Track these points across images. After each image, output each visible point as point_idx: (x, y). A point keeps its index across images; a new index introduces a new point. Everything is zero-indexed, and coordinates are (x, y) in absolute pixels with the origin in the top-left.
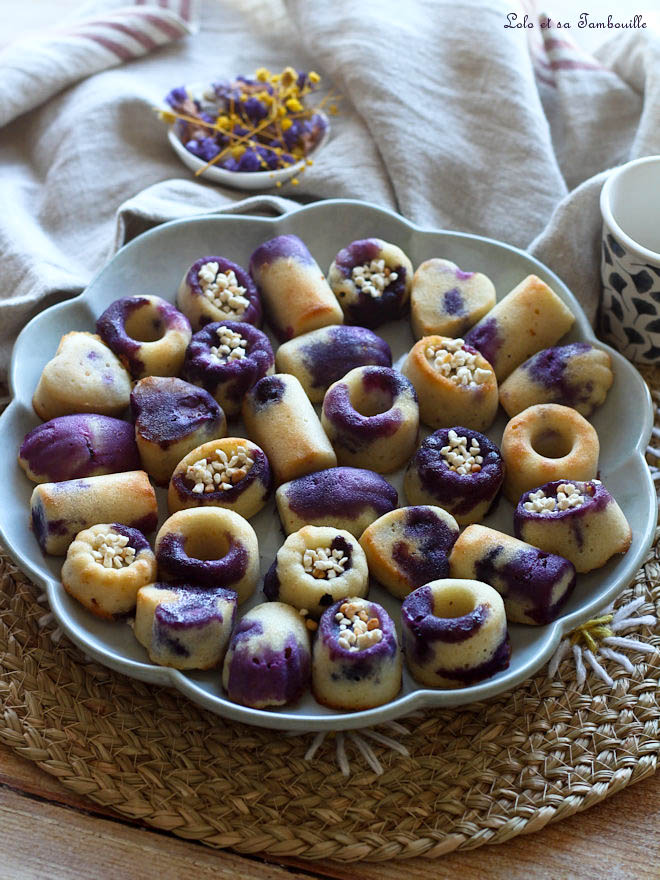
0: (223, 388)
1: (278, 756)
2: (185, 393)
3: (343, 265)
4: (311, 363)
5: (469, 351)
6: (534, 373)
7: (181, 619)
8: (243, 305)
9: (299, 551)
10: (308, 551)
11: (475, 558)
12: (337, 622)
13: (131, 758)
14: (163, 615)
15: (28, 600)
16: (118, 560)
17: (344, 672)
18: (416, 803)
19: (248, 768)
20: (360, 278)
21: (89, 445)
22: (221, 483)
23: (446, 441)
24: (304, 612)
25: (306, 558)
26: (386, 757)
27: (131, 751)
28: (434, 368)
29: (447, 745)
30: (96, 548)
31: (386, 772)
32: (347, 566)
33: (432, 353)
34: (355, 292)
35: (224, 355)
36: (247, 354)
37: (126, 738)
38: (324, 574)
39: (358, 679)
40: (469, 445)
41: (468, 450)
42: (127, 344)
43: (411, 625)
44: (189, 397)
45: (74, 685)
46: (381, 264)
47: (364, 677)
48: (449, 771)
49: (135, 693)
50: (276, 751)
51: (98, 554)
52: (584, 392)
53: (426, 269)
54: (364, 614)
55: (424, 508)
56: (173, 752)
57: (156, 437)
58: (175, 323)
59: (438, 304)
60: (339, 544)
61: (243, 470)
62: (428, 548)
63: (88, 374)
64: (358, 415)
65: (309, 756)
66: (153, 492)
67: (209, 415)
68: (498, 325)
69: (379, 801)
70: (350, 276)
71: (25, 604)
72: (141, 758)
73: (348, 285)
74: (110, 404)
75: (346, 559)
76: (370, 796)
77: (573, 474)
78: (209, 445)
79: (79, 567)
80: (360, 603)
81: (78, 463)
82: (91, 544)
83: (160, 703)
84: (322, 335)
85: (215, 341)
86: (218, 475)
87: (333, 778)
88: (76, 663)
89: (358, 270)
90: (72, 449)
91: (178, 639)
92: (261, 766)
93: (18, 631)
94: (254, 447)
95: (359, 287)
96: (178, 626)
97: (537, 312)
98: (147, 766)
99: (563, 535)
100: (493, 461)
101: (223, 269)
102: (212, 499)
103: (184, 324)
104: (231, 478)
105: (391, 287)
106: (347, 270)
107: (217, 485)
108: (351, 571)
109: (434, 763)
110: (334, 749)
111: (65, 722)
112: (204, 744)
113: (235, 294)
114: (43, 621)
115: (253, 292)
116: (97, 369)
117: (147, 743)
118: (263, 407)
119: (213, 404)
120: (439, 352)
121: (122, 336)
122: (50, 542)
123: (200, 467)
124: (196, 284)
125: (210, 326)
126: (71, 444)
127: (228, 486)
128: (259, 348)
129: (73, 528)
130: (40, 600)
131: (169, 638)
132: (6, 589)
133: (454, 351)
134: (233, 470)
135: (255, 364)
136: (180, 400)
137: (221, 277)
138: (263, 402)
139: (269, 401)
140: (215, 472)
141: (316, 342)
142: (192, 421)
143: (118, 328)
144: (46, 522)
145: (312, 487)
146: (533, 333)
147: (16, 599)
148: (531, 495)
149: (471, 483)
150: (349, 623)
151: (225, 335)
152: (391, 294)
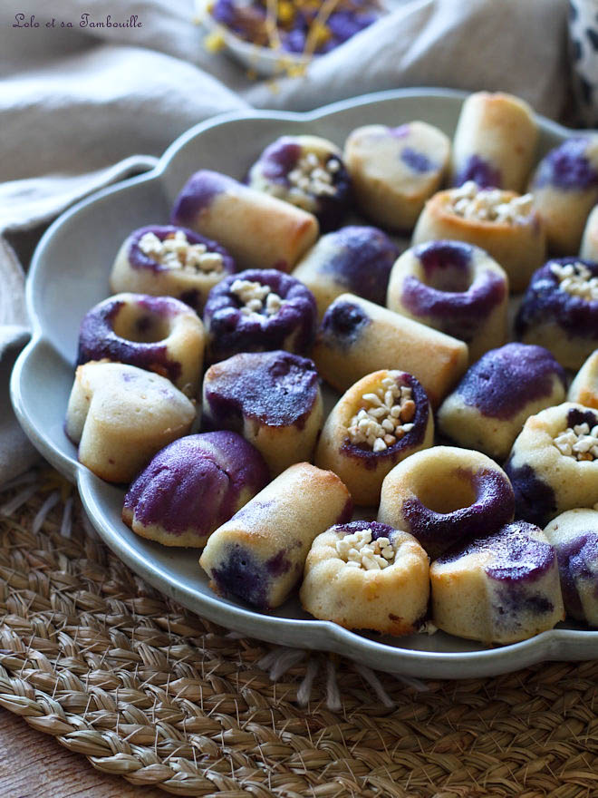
0: (290, 341)
2: (269, 362)
3: (275, 176)
4: (344, 279)
8: (217, 262)
9: (547, 443)
10: (558, 440)
13: (545, 771)
14: (506, 574)
15: (264, 685)
16: (378, 558)
20: (303, 182)
21: (218, 467)
22: (395, 429)
25: (563, 447)
27: (537, 766)
28: (471, 220)
30: (346, 560)
34: (310, 198)
35: (259, 311)
36: (283, 296)
37: (515, 757)
38: (591, 455)
40: (576, 273)
42: (150, 350)
44: (276, 364)
45: (407, 739)
46: (312, 160)
51: (353, 564)
53: (358, 144)
57: (286, 419)
58: (172, 308)
59: (405, 170)
61: (406, 402)
63: (144, 398)
67: (311, 373)
68: (485, 157)
70: (290, 185)
71: (263, 692)
72: (554, 766)
73: (297, 194)
74: (186, 421)
75: (596, 429)
78: (350, 394)
81: (222, 492)
82: (335, 557)
85: (238, 301)
86: (385, 421)
88: (383, 716)
89: (295, 176)
90: (207, 480)
91: (539, 592)
93: (287, 723)
94: (397, 373)
95: (308, 192)
96: (535, 575)
101: (162, 237)
102: (403, 448)
103: (182, 306)
104: (400, 418)
105: (337, 178)
106: (284, 180)
107: (393, 433)
113: (200, 252)
114: (302, 696)
115: (212, 244)
116: (147, 387)
117: (545, 747)
118: (354, 337)
119: (304, 361)
120: (460, 206)
121: (136, 345)
122: (276, 588)
123: (363, 422)
124: (152, 262)
125: (217, 290)
126: (203, 474)
127: (407, 427)
128: (291, 285)
129: (293, 557)
130: (273, 677)
131: (529, 596)
132: (224, 690)
133: (471, 198)
134: (397, 408)
135: (305, 300)
136: (269, 372)
137: (168, 244)
138: (349, 334)
139: (359, 326)
140: (380, 420)
141: (330, 257)
142: (304, 384)
143: (121, 340)
144: (259, 565)
145: (488, 383)
146: (520, 150)
147: (246, 692)
151: (243, 290)
152: (344, 186)
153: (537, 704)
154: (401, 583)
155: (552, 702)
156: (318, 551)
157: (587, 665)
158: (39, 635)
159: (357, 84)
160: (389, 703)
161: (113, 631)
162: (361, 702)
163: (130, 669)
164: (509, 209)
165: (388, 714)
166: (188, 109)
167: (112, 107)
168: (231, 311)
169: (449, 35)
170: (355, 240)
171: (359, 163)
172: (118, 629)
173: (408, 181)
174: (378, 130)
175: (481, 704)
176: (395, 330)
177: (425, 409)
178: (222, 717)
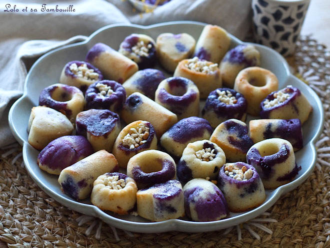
0: (112, 107)
1: (227, 243)
3: (127, 48)
4: (141, 87)
6: (231, 60)
7: (169, 195)
8: (96, 76)
9: (193, 153)
10: (197, 152)
11: (262, 132)
12: (228, 175)
15: (74, 227)
16: (119, 186)
17: (246, 191)
18: (295, 238)
20: (137, 51)
21: (72, 148)
23: (218, 95)
24: (208, 178)
25: (198, 155)
26: (269, 226)
28: (193, 71)
29: (288, 212)
30: (106, 185)
31: (274, 232)
32: (215, 152)
33: (187, 66)
34: (138, 57)
35: (104, 95)
36: (114, 91)
38: (208, 159)
39: (253, 192)
41: (228, 96)
42: (61, 104)
43: (259, 164)
44: (103, 114)
46: (142, 43)
47: (255, 190)
48: (297, 221)
49: (147, 245)
50: (225, 242)
51: (109, 187)
52: (254, 62)
53: (161, 39)
54: (235, 167)
55: (229, 121)
57: (100, 133)
58: (74, 90)
59: (176, 50)
60: (206, 146)
61: (146, 133)
62: (241, 135)
63: (53, 120)
64: (178, 97)
65: (240, 238)
66: (112, 155)
67: (116, 119)
68: (205, 48)
69: (280, 244)
70: (132, 51)
71: (74, 229)
73: (133, 55)
74: (67, 130)
75: (213, 150)
76: (275, 243)
77: (276, 88)
78: (126, 128)
79: (105, 196)
80: (231, 164)
81: (72, 157)
82: (103, 184)
83: (162, 244)
84: (139, 75)
85: (97, 90)
86: (137, 139)
87: (255, 243)
88: (114, 243)
89: (134, 48)
90: (66, 152)
91: (171, 205)
93: (79, 241)
94: (146, 122)
95: (137, 54)
96: (169, 198)
99: (289, 110)
101: (79, 65)
102: (141, 149)
103: (78, 90)
104: (143, 138)
105: (150, 51)
106: (130, 49)
107: (139, 143)
108: (219, 154)
109: (288, 221)
110: (248, 231)
113: (91, 72)
114: (87, 232)
115: (96, 69)
116: (55, 117)
118: (135, 108)
119: (114, 114)
120: (190, 65)
121: (56, 102)
122: (81, 192)
123: (128, 138)
124: (72, 74)
125: (91, 86)
126: (65, 149)
127: (144, 142)
128: (118, 87)
129: (89, 182)
130: (79, 225)
131: (167, 206)
132: (61, 227)
133: (195, 63)
134: (142, 135)
135: (121, 93)
136: (100, 116)
137: (80, 68)
138: (134, 106)
139: (138, 104)
140: (135, 138)
141: (138, 79)
142: (111, 122)
143: (52, 100)
144: (76, 183)
145: (179, 129)
146: (220, 47)
147: (68, 228)
148: (265, 102)
149: (239, 106)
150: (232, 173)
151: (100, 87)
152: (152, 54)
154: (123, 196)
156: (97, 181)
158: (3, 200)
159: (170, 17)
160: (118, 239)
161: (29, 201)
162: (108, 237)
163: (31, 216)
164: (208, 68)
165: (117, 243)
168: (93, 93)
170: (148, 73)
171: (160, 46)
172: (31, 201)
173: (176, 54)
174: (170, 35)
175: (151, 244)
176: (150, 107)
177: (153, 136)
178: (57, 236)
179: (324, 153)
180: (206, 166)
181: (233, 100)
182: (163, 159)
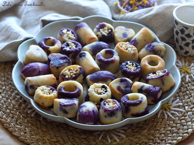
0: (71, 55)
3: (97, 28)
4: (92, 49)
5: (130, 45)
6: (147, 49)
7: (66, 104)
8: (73, 38)
9: (94, 88)
10: (96, 89)
11: (138, 89)
12: (105, 104)
13: (54, 142)
14: (61, 104)
15: (25, 107)
16: (48, 93)
17: (108, 115)
19: (85, 142)
21: (38, 69)
23: (127, 64)
24: (96, 103)
25: (96, 90)
26: (119, 138)
27: (54, 140)
28: (122, 49)
29: (135, 135)
31: (120, 141)
32: (106, 92)
33: (121, 46)
34: (101, 34)
35: (70, 48)
36: (76, 47)
37: (52, 137)
38: (100, 94)
39: (112, 116)
40: (133, 65)
41: (133, 66)
42: (46, 47)
43: (124, 103)
44: (63, 57)
45: (38, 126)
46: (106, 28)
47: (113, 115)
50: (91, 138)
51: (43, 92)
52: (159, 53)
53: (117, 29)
54: (111, 102)
55: (124, 78)
56: (65, 140)
57: (55, 66)
58: (57, 42)
59: (121, 36)
60: (103, 87)
61: (78, 72)
62: (126, 87)
63: (37, 53)
64: (105, 59)
66: (55, 78)
67: (68, 61)
68: (136, 39)
70: (99, 31)
71: (24, 109)
72: (57, 142)
73: (99, 33)
75: (106, 90)
77: (160, 69)
78: (69, 67)
79: (38, 95)
80: (110, 100)
82: (41, 90)
84: (94, 44)
85: (68, 45)
86: (71, 73)
87: (107, 143)
88: (39, 121)
89: (101, 30)
91: (65, 109)
92: (88, 142)
93: (23, 115)
94: (80, 67)
95: (101, 33)
96: (65, 106)
97: (146, 35)
98: (59, 143)
99: (159, 82)
100: (139, 68)
101: (68, 31)
102: (70, 79)
103: (60, 42)
104: (75, 74)
105: (110, 33)
106: (99, 30)
107: (71, 76)
109: (132, 139)
111: (36, 134)
112: (73, 138)
113: (71, 36)
114: (29, 112)
116: (39, 52)
117: (58, 138)
118: (81, 59)
119: (69, 59)
120: (123, 45)
122: (30, 91)
123: (67, 72)
124: (62, 34)
126: (34, 69)
127: (74, 76)
128: (79, 46)
130: (28, 107)
131: (63, 109)
132: (19, 106)
133: (127, 45)
134: (75, 72)
135: (78, 49)
136: (60, 58)
139: (83, 57)
142: (64, 62)
143: (44, 44)
144: (29, 86)
145: (95, 75)
146: (145, 40)
147: (22, 107)
148: (150, 74)
149: (134, 72)
150: (108, 104)
151: (70, 44)
152: (110, 35)
153: (65, 132)
155: (67, 132)
156: (39, 88)
157: (78, 130)
158: (1, 85)
160: (41, 120)
161: (12, 90)
162: (38, 117)
163: (9, 96)
164: (131, 49)
166: (98, 12)
167: (84, 7)
168: (65, 46)
169: (150, 15)
170: (100, 44)
171: (115, 32)
172: (13, 90)
173: (120, 38)
175: (56, 127)
176: (88, 60)
177: (80, 74)
178: (15, 109)
179: (175, 111)
180: (96, 97)
181: (134, 68)
182: (77, 87)
